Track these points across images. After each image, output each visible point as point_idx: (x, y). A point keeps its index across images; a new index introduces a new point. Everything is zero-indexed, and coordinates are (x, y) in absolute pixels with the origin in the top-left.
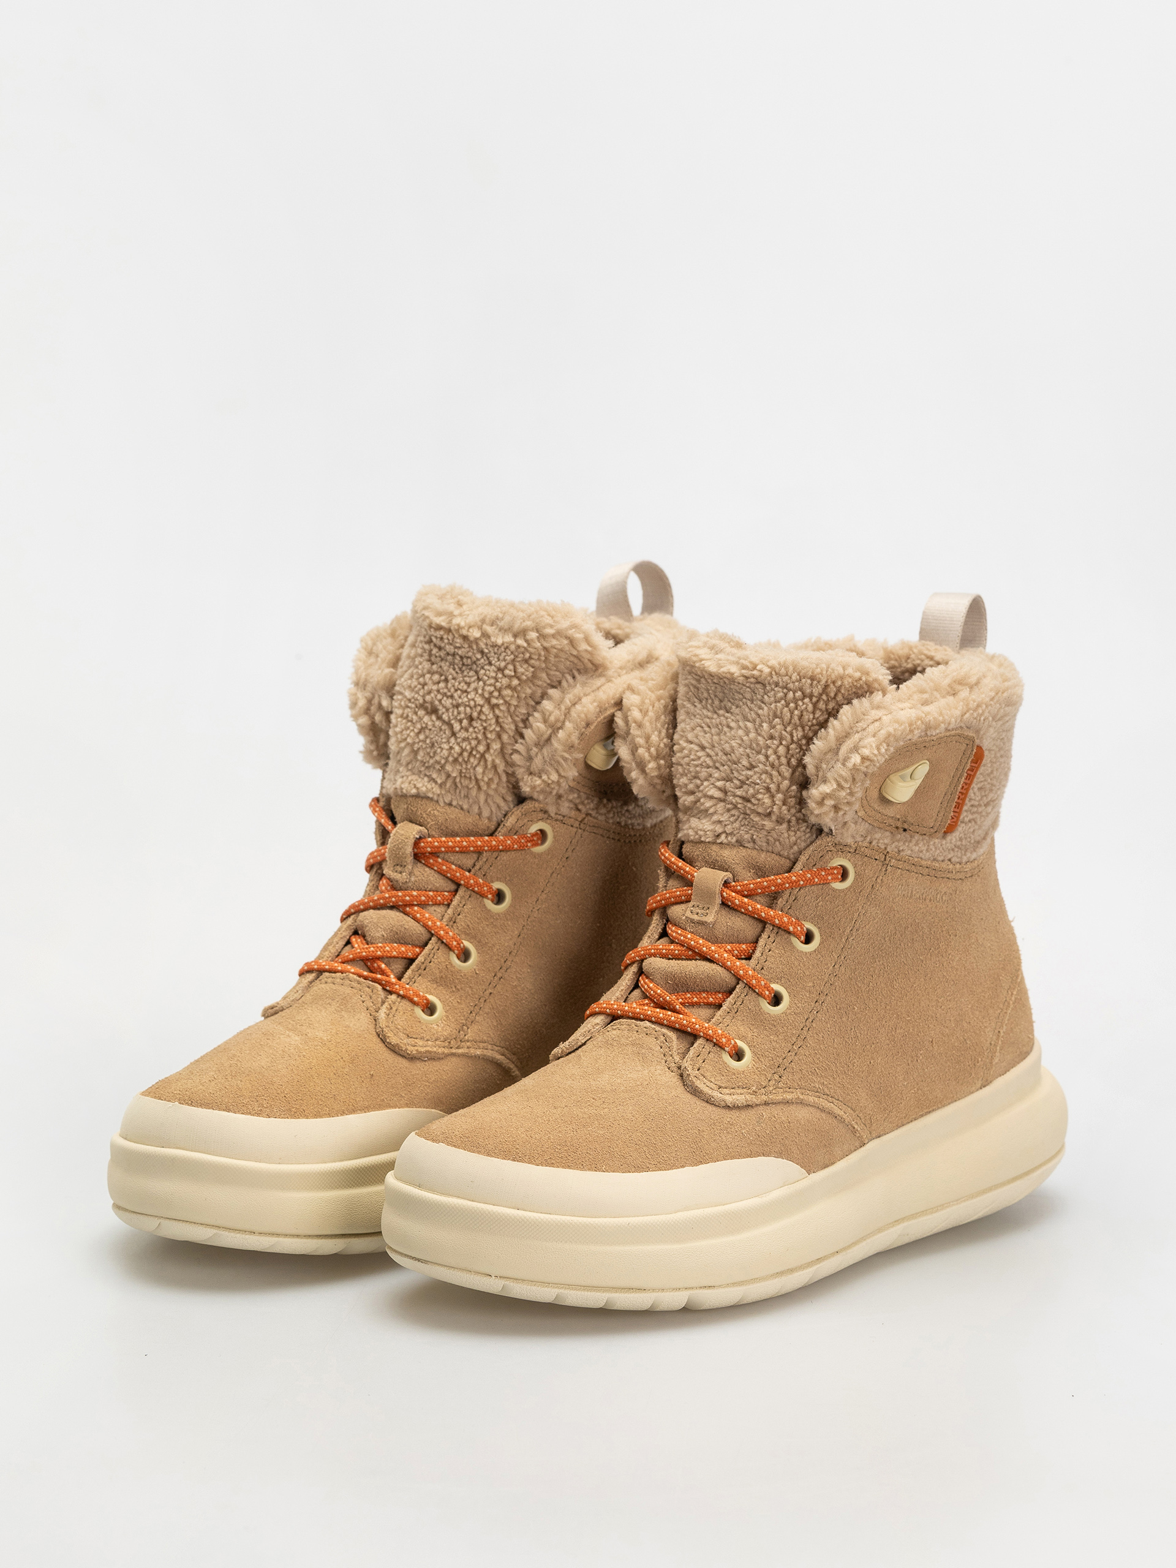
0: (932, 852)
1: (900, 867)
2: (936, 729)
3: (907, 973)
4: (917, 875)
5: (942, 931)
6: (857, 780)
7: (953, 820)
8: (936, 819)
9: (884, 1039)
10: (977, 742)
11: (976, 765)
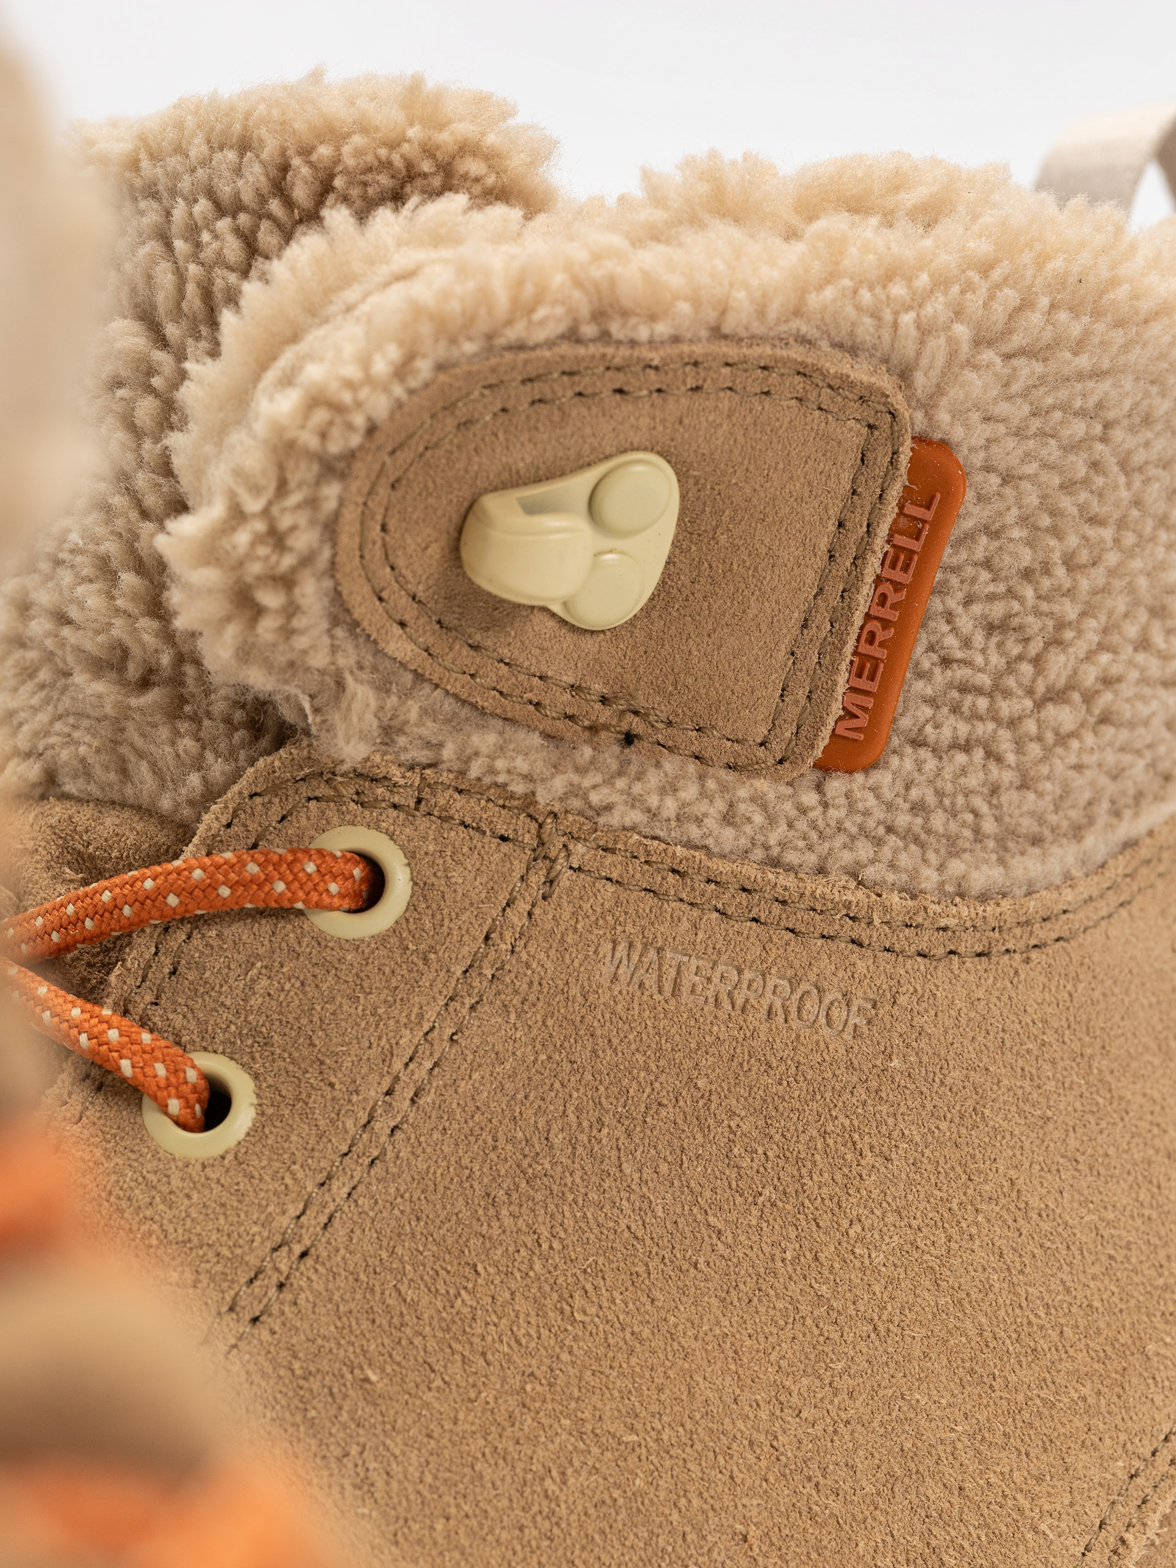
0: (748, 829)
1: (615, 876)
2: (653, 318)
3: (641, 1269)
4: (696, 913)
5: (824, 1134)
6: (292, 484)
7: (854, 723)
8: (778, 712)
9: (505, 1502)
10: (915, 420)
11: (928, 515)
